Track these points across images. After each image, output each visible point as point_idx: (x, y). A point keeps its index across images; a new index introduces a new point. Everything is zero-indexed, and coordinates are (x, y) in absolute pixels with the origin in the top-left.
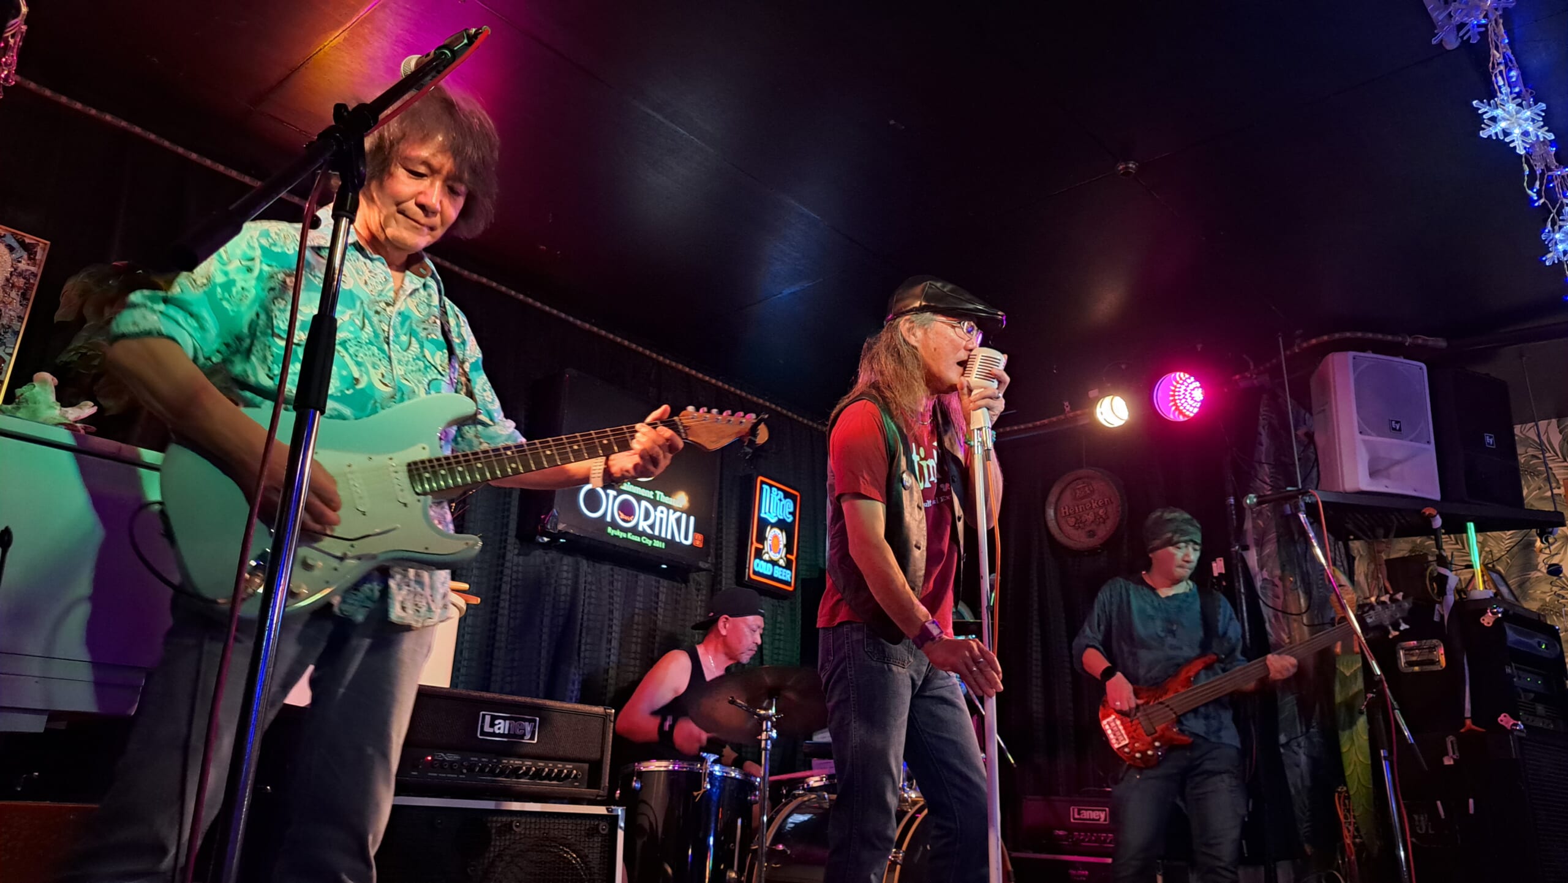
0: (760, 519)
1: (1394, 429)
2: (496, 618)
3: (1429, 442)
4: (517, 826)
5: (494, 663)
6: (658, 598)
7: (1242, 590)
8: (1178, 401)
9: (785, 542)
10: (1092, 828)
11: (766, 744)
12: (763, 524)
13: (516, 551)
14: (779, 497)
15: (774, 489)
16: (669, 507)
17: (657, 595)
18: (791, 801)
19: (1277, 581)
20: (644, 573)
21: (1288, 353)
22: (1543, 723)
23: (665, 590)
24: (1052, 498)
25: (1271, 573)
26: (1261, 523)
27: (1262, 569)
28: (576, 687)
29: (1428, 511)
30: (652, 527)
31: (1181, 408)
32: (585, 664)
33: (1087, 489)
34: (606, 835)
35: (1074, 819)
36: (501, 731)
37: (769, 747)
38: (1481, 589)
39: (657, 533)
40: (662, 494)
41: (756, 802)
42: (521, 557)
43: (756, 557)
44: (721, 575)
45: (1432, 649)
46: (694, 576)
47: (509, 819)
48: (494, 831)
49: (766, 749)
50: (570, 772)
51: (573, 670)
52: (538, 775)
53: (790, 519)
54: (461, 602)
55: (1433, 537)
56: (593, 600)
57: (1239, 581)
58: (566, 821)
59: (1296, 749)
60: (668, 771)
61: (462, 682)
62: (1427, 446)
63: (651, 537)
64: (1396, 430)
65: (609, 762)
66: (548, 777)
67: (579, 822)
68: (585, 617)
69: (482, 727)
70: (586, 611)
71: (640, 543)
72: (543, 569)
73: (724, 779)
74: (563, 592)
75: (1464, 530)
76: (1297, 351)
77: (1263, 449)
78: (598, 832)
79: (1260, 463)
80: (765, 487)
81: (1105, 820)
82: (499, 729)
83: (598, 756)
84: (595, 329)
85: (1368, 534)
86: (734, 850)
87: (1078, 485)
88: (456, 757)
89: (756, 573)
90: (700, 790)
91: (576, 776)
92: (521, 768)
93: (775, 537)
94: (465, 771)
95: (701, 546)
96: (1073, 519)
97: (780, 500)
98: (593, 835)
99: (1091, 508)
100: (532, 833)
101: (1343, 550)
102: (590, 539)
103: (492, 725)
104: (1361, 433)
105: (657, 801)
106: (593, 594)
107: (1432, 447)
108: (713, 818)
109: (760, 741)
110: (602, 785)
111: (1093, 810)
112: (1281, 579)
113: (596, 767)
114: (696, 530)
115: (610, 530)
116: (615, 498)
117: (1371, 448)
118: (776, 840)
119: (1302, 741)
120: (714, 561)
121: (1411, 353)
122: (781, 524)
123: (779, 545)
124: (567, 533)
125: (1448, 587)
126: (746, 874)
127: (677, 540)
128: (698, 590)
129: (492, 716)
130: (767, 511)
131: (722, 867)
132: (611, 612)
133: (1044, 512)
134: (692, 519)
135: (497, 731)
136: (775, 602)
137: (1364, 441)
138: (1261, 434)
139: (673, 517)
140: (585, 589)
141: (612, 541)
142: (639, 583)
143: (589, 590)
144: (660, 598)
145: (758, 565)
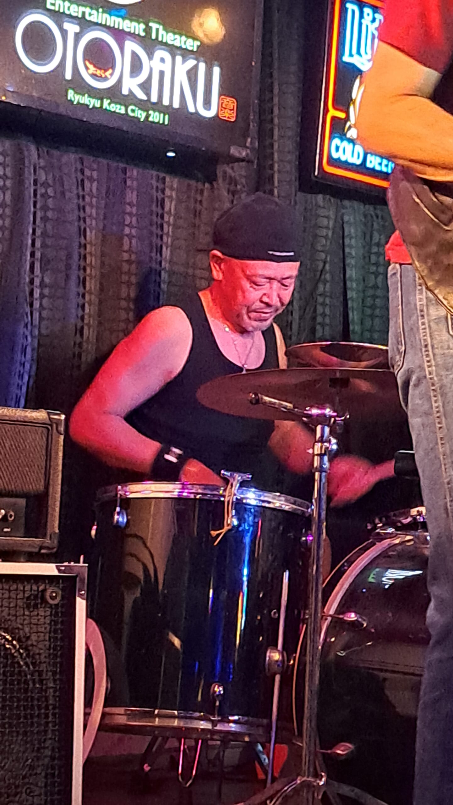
0: (340, 65)
6: (163, 208)
16: (173, 50)
17: (161, 203)
20: (135, 165)
23: (174, 193)
30: (146, 86)
39: (154, 98)
40: (161, 28)
43: (332, 136)
44: (272, 167)
46: (222, 169)
56: (50, 214)
63: (145, 105)
67: (13, 587)
68: (38, 244)
70: (38, 232)
71: (126, 116)
80: (350, 7)
89: (332, 162)
106: (51, 203)
114: (222, 92)
115: (71, 94)
116: (78, 37)
120: (257, 143)
127: (191, 109)
128: (234, 193)
130: (355, 49)
132: (83, 232)
134: (216, 71)
139: (183, 68)
140: (35, 195)
141: (79, 115)
142: (129, 183)
143: (42, 195)
144: (167, 209)
145: (337, 148)
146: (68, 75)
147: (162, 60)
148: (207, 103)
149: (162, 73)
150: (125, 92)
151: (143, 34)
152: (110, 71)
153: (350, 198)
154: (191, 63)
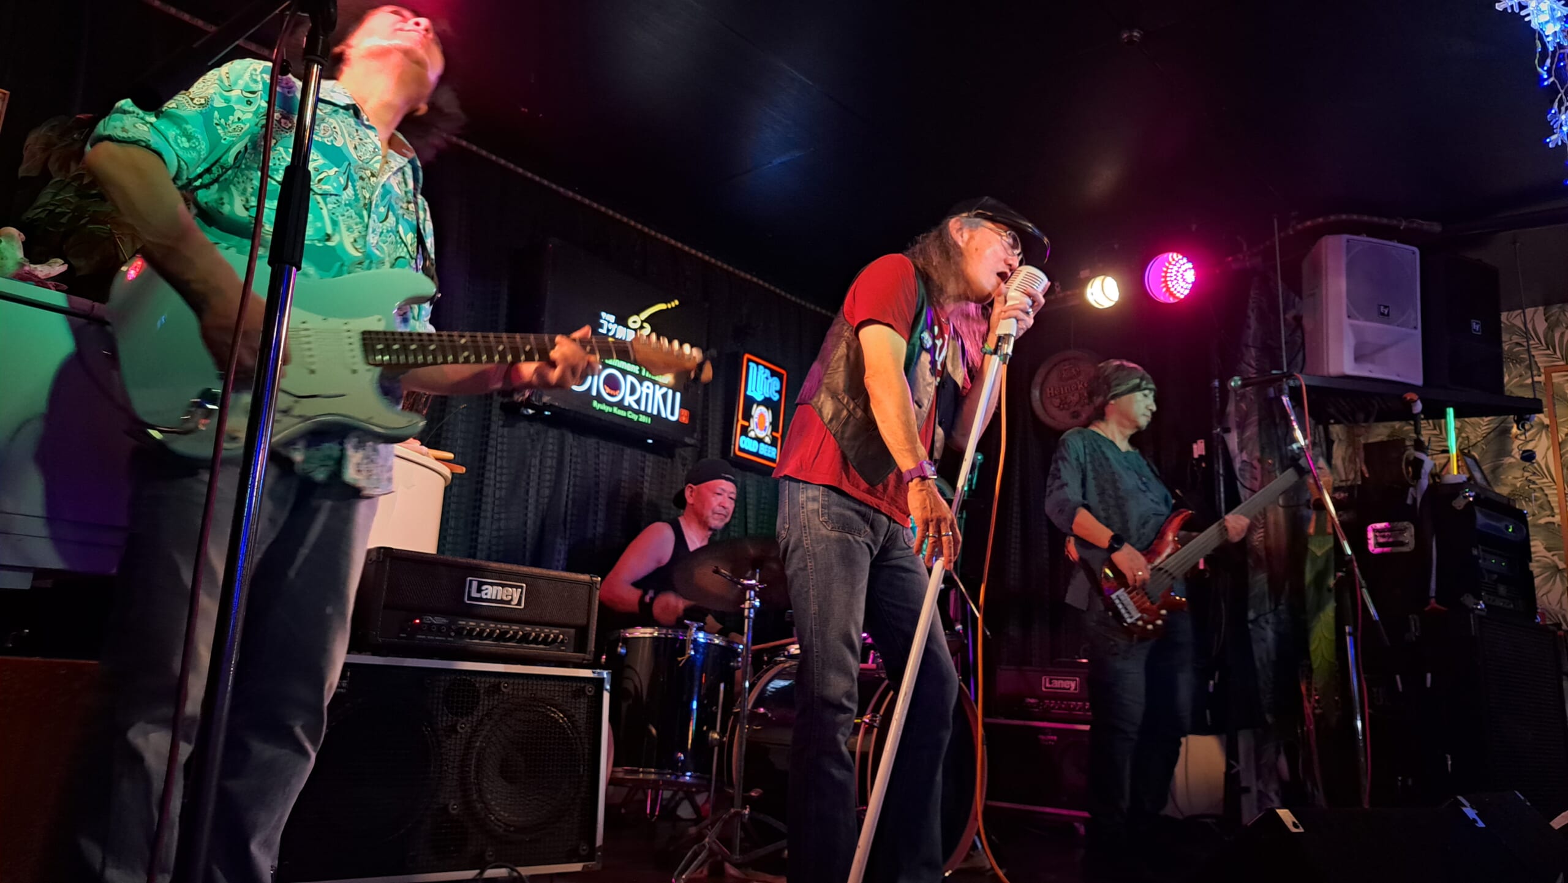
0: (746, 396)
1: (1382, 314)
2: (482, 489)
3: (1415, 328)
4: (505, 687)
5: (481, 532)
6: (644, 471)
7: (1221, 472)
8: (1169, 283)
9: (771, 420)
10: (1062, 696)
11: (749, 612)
12: (750, 402)
13: (501, 423)
14: (765, 375)
15: (761, 367)
16: (655, 382)
17: (643, 469)
18: (772, 667)
19: (1255, 463)
20: (629, 447)
21: (1282, 234)
22: (1504, 603)
23: (651, 464)
24: (1038, 379)
25: (1250, 455)
26: (1243, 405)
27: (1241, 450)
28: (562, 557)
29: (1410, 396)
30: (638, 402)
31: (1172, 289)
32: (571, 534)
33: (1073, 371)
34: (591, 696)
35: (1046, 688)
36: (489, 597)
37: (752, 616)
38: (1455, 472)
39: (643, 409)
40: (648, 369)
41: (738, 668)
42: (506, 429)
43: (741, 435)
44: (707, 451)
45: (1403, 531)
46: (680, 451)
47: (497, 680)
48: (482, 691)
49: (749, 617)
50: (556, 637)
51: (559, 540)
52: (525, 639)
53: (776, 397)
54: (446, 471)
55: (1412, 422)
56: (578, 473)
57: (1218, 462)
58: (553, 683)
59: (1263, 624)
60: (654, 638)
61: (449, 550)
62: (1413, 331)
63: (637, 412)
64: (1384, 316)
65: (595, 627)
66: (535, 641)
67: (566, 684)
68: (571, 490)
69: (469, 592)
70: (571, 483)
71: (626, 418)
72: (528, 441)
73: (708, 645)
74: (548, 465)
75: (1443, 415)
76: (1291, 233)
77: (1251, 332)
78: (585, 694)
79: (1247, 346)
80: (752, 365)
81: (1076, 689)
82: (486, 594)
83: (585, 622)
84: (579, 198)
85: (1349, 419)
86: (716, 713)
87: (1065, 366)
88: (443, 621)
89: (741, 450)
90: (684, 655)
91: (562, 640)
92: (508, 632)
93: (762, 415)
94: (453, 634)
95: (687, 422)
96: (1058, 401)
97: (767, 378)
98: (579, 697)
99: (1077, 389)
100: (520, 693)
101: (1322, 434)
102: (576, 412)
103: (479, 590)
104: (1349, 317)
105: (642, 666)
106: (579, 467)
107: (1419, 332)
108: (697, 683)
109: (744, 609)
110: (589, 650)
111: (1064, 680)
112: (1260, 461)
113: (582, 632)
114: (681, 407)
115: (595, 404)
117: (1357, 332)
118: (757, 704)
119: (1270, 617)
120: (700, 437)
121: (1404, 237)
122: (767, 402)
123: (764, 422)
124: (551, 405)
125: (1423, 471)
126: (728, 735)
127: (663, 415)
128: (684, 465)
129: (479, 582)
130: (754, 389)
131: (705, 728)
132: (597, 484)
133: (1029, 393)
134: (678, 395)
135: (484, 597)
136: (760, 478)
137: (1352, 325)
138: (1249, 318)
139: (659, 393)
140: (571, 461)
141: (598, 415)
142: (625, 456)
143: (575, 463)
144: (646, 472)
145: (744, 442)
146: (594, 393)
147: (648, 387)
148: (672, 414)
149: (647, 395)
150: (626, 404)
151: (638, 372)
152: (618, 391)
153: (751, 471)
154: (664, 390)
